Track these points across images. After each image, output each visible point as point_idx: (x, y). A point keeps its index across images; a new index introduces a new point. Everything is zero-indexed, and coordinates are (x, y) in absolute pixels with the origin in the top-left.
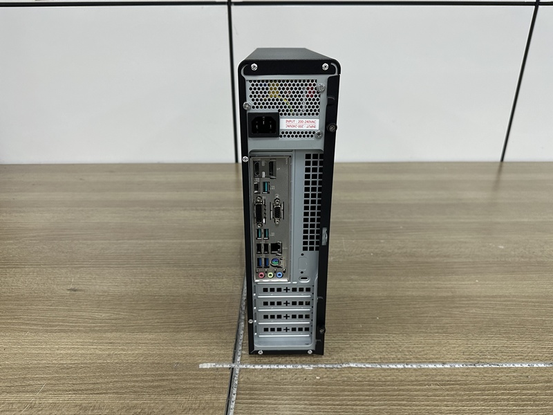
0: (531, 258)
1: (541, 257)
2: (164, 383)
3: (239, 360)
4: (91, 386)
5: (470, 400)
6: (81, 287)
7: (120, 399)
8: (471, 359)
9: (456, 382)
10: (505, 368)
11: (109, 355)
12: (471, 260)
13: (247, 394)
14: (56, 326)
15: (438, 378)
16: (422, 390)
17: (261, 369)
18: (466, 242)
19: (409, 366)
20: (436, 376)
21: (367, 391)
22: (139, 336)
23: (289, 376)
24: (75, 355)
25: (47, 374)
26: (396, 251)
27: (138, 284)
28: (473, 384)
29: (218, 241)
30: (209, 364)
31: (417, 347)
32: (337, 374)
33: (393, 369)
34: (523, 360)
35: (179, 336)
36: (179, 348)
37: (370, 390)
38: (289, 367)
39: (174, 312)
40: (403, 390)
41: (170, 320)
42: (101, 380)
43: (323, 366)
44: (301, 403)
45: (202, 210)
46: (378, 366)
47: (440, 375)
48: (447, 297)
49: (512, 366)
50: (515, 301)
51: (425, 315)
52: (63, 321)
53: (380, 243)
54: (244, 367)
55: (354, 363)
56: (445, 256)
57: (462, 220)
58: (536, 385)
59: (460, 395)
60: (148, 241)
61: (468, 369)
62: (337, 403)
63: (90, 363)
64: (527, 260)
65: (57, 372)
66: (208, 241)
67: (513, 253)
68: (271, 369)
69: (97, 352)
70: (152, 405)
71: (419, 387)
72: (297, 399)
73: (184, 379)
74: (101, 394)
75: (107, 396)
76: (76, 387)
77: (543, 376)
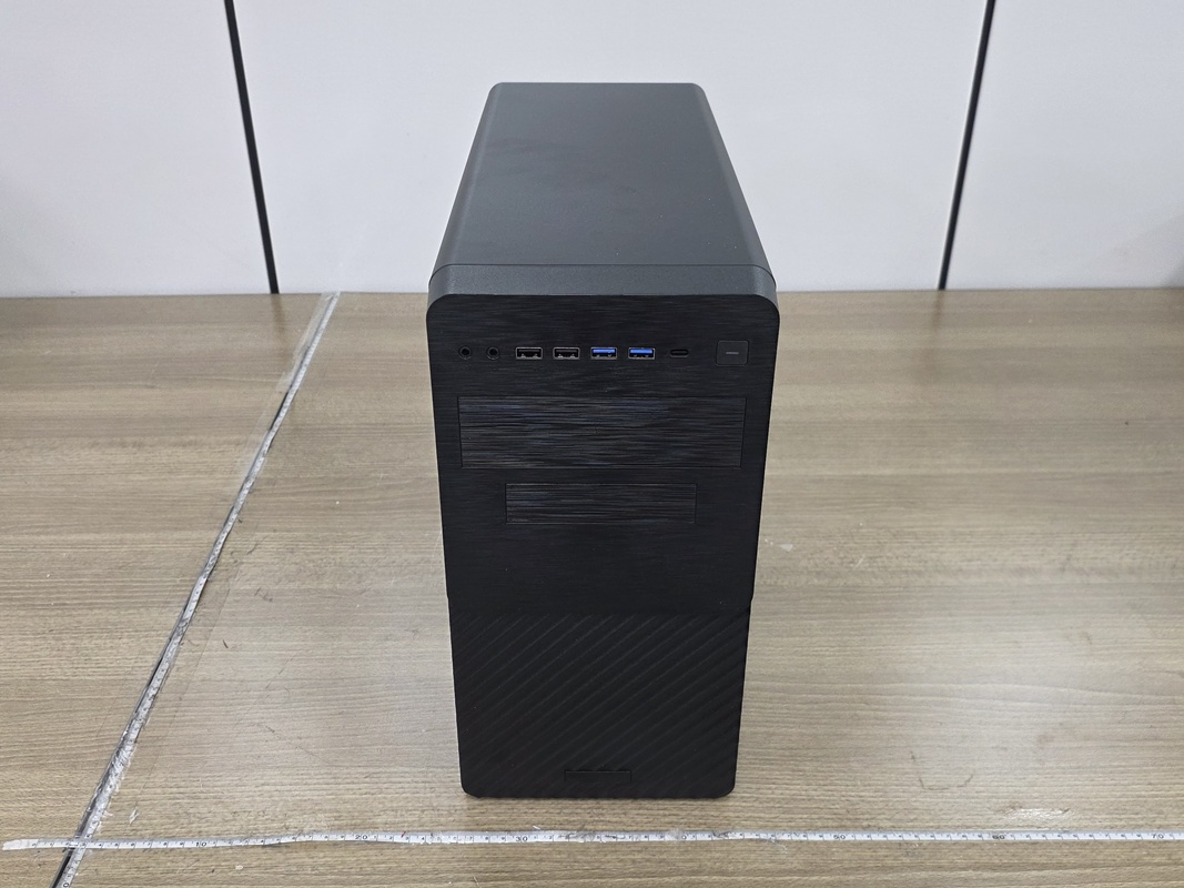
0: (837, 576)
1: (860, 574)
3: (90, 832)
9: (512, 875)
15: (481, 866)
17: (128, 852)
23: (182, 866)
30: (25, 842)
33: (400, 845)
55: (325, 832)
77: (691, 860)
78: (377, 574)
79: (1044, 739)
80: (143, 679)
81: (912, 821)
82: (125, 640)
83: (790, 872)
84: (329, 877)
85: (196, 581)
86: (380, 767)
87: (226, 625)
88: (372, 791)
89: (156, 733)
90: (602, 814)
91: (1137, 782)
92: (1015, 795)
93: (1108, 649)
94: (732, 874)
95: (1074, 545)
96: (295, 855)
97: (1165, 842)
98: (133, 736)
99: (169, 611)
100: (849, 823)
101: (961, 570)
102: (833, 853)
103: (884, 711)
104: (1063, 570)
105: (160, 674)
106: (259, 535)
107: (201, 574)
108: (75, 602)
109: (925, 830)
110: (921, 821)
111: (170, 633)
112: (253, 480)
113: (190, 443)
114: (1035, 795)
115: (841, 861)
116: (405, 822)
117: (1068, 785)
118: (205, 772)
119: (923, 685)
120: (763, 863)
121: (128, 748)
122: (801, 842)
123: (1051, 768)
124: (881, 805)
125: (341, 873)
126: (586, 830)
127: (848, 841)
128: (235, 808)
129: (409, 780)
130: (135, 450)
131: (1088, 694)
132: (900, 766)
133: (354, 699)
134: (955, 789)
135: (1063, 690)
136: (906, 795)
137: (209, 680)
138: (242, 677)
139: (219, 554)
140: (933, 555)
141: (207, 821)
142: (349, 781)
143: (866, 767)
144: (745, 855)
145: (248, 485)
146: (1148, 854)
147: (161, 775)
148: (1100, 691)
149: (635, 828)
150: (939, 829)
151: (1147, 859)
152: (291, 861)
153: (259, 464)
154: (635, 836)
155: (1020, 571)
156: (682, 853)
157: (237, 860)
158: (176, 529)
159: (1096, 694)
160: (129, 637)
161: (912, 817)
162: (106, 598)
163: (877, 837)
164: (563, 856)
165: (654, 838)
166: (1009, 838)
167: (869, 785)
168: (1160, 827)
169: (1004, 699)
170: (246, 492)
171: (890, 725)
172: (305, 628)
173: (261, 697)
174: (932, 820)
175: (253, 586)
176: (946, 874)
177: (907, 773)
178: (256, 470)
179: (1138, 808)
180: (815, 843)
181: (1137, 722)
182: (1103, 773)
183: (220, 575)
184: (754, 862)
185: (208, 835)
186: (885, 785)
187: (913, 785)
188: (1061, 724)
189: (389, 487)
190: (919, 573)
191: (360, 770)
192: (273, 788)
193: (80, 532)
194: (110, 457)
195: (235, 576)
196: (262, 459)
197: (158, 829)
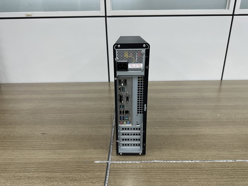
0: (230, 119)
1: (235, 119)
2: (81, 169)
3: (110, 160)
4: (52, 170)
5: (202, 174)
6: (46, 132)
7: (63, 174)
8: (203, 159)
9: (197, 168)
11: (59, 158)
12: (205, 121)
13: (113, 172)
14: (37, 147)
15: (189, 166)
16: (183, 171)
17: (119, 163)
18: (204, 114)
19: (178, 162)
21: (161, 171)
22: (70, 151)
23: (130, 166)
24: (45, 158)
25: (34, 166)
26: (175, 117)
27: (69, 131)
28: (203, 168)
29: (101, 114)
30: (98, 161)
31: (182, 154)
32: (149, 165)
33: (172, 163)
34: (224, 159)
35: (86, 151)
36: (86, 155)
37: (162, 171)
38: (130, 162)
39: (84, 142)
40: (175, 171)
41: (83, 145)
42: (56, 168)
43: (144, 162)
44: (135, 175)
45: (95, 101)
46: (166, 162)
48: (195, 135)
49: (219, 161)
50: (222, 136)
51: (185, 142)
52: (39, 146)
53: (168, 114)
54: (112, 162)
55: (156, 160)
56: (195, 119)
57: (203, 105)
59: (198, 172)
60: (73, 114)
61: (201, 162)
62: (149, 175)
63: (51, 162)
64: (229, 120)
65: (38, 165)
66: (97, 114)
67: (223, 118)
68: (123, 163)
69: (54, 157)
70: (76, 177)
71: (181, 169)
72: (133, 174)
73: (89, 167)
74: (56, 173)
75: (58, 173)
76: (46, 170)
77: (231, 165)
80: (110, 135)
84: (160, 168)
86: (160, 149)
94: (241, 167)
108: (93, 123)
111: (112, 128)
113: (104, 101)
116: (171, 159)
120: (246, 165)
121: (112, 146)
125: (162, 167)
129: (168, 151)
144: (241, 164)
156: (228, 164)
157: (141, 165)
158: (107, 113)
160: (105, 128)
164: (205, 164)
190: (245, 119)
191: (157, 150)
193: (90, 113)
194: (91, 103)
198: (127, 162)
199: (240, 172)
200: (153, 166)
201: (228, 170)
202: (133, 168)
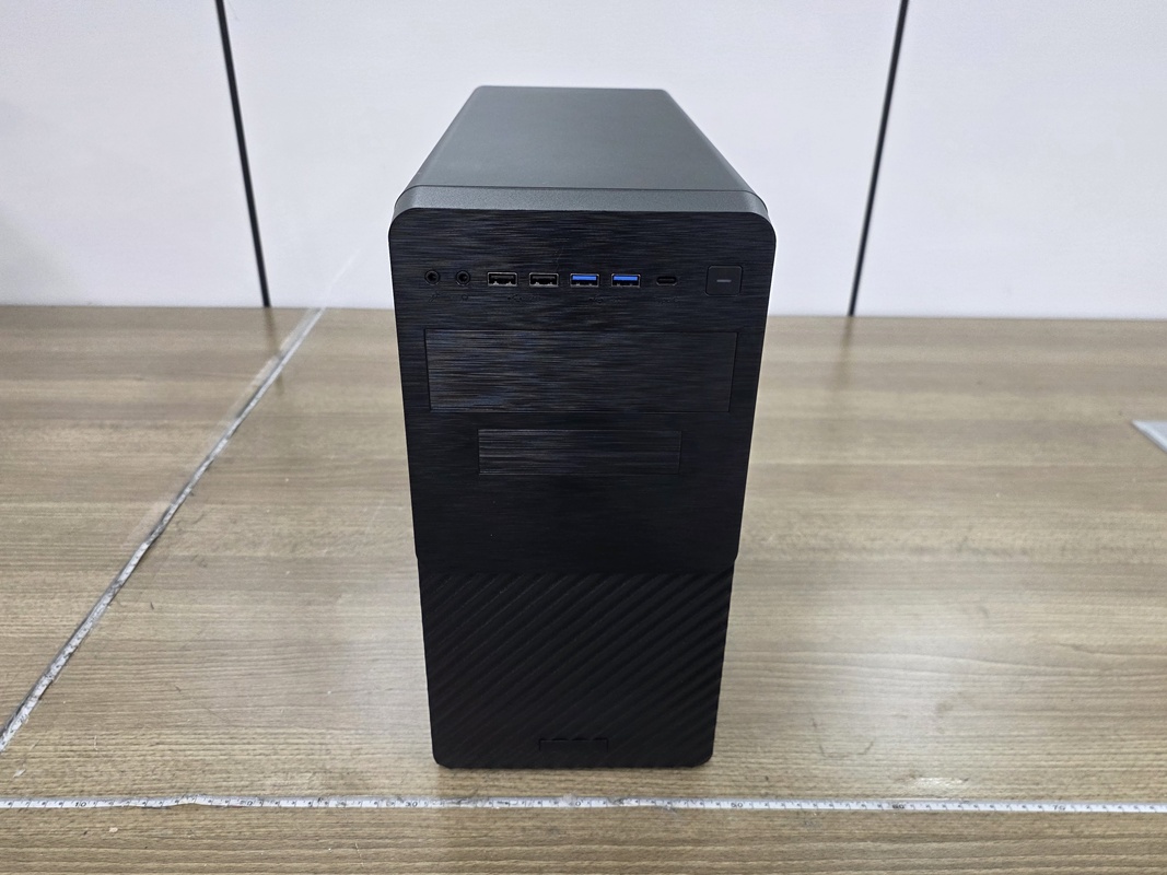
8: (462, 787)
9: (396, 842)
10: (519, 809)
15: (365, 831)
16: (313, 859)
19: (322, 804)
20: (362, 826)
21: (197, 860)
23: (55, 827)
29: (99, 505)
31: (369, 761)
32: (159, 821)
33: (286, 808)
37: (206, 858)
38: (69, 804)
40: (273, 859)
43: (140, 804)
45: (112, 426)
46: (257, 804)
47: (372, 825)
49: (536, 804)
55: (209, 795)
58: (555, 848)
66: (76, 505)
68: (27, 809)
71: (311, 852)
77: (583, 828)
78: (311, 544)
79: (942, 709)
80: (64, 637)
81: (811, 789)
82: (57, 600)
83: (684, 842)
84: (205, 841)
85: (138, 547)
86: (278, 728)
87: (157, 588)
88: (266, 752)
89: (64, 690)
90: (498, 779)
91: (1036, 752)
92: (915, 763)
93: (1004, 622)
94: (624, 843)
95: (970, 528)
96: (174, 817)
97: (1067, 814)
98: (39, 692)
99: (107, 574)
100: (747, 791)
101: (864, 548)
102: (728, 822)
103: (788, 678)
104: (959, 550)
105: (81, 634)
106: (207, 507)
107: (145, 540)
108: (20, 563)
109: (824, 798)
110: (820, 789)
111: (101, 594)
112: (212, 459)
113: (163, 427)
114: (936, 763)
115: (738, 830)
116: (294, 785)
117: (968, 754)
118: (102, 730)
119: (826, 654)
120: (657, 832)
121: (31, 704)
122: (697, 810)
123: (951, 737)
124: (780, 773)
125: (218, 837)
126: (478, 796)
127: (746, 810)
128: (124, 767)
129: (306, 741)
130: (111, 431)
131: (988, 665)
132: (801, 733)
133: (267, 660)
134: (855, 757)
135: (961, 661)
136: (806, 762)
137: (129, 640)
138: (160, 637)
139: (167, 525)
140: (840, 535)
141: (92, 781)
142: (245, 741)
143: (767, 734)
144: (638, 823)
145: (207, 463)
146: (1050, 827)
147: (58, 733)
148: (997, 662)
149: (529, 793)
150: (838, 797)
151: (1049, 831)
152: (171, 824)
153: (221, 446)
154: (528, 802)
155: (920, 550)
156: (574, 821)
157: (113, 822)
158: (131, 500)
159: (994, 665)
160: (61, 597)
161: (811, 785)
162: (49, 560)
163: (775, 805)
164: (451, 822)
165: (547, 804)
166: (908, 808)
167: (770, 752)
168: (1060, 798)
169: (905, 669)
170: (203, 469)
171: (794, 692)
172: (233, 592)
173: (176, 656)
174: (832, 788)
175: (192, 552)
176: (844, 845)
177: (809, 740)
178: (218, 450)
179: (1038, 778)
180: (711, 811)
181: (1033, 692)
182: (1002, 742)
183: (163, 542)
184: (646, 831)
185: (90, 794)
186: (786, 752)
187: (814, 752)
188: (960, 693)
189: (337, 468)
190: (826, 551)
191: (259, 730)
192: (166, 747)
193: (41, 501)
194: (86, 437)
195: (176, 543)
196: (225, 441)
197: (40, 788)
198: (52, 804)
199: (604, 870)
200: (170, 832)
201: (549, 856)
202: (59, 843)
